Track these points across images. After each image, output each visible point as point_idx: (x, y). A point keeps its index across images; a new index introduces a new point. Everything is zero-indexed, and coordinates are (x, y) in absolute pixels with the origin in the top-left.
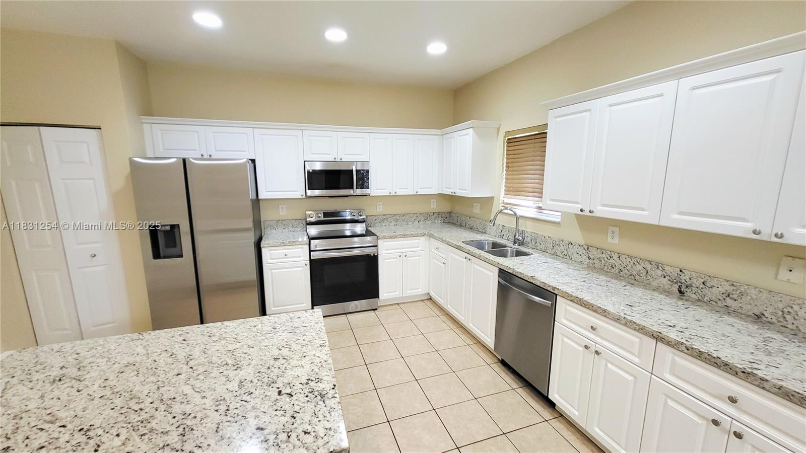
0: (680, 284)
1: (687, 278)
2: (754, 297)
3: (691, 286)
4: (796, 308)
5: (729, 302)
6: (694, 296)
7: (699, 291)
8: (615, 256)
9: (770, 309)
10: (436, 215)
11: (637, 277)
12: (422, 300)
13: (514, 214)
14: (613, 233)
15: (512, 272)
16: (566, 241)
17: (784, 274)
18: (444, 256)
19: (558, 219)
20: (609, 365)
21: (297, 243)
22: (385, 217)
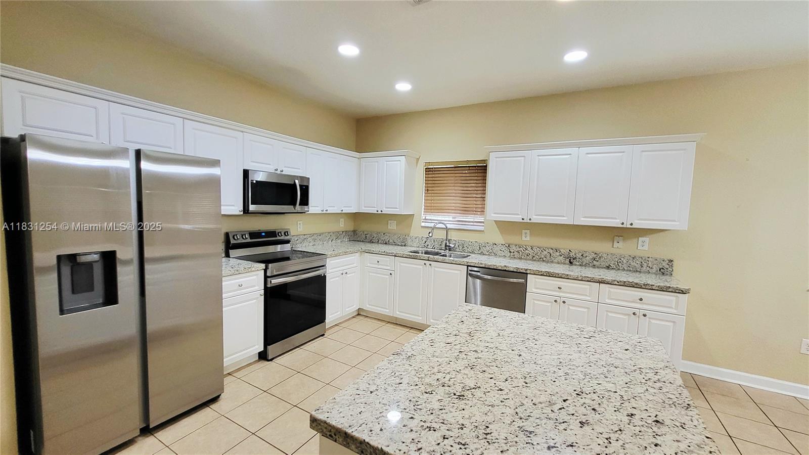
0: (570, 258)
1: (573, 254)
2: (606, 258)
3: (576, 258)
4: (622, 259)
5: (595, 262)
6: (578, 263)
7: (580, 260)
8: (529, 249)
9: (613, 262)
10: (344, 234)
11: (544, 259)
12: (353, 317)
13: (445, 227)
14: (526, 233)
15: (484, 266)
16: (491, 243)
17: (616, 245)
18: (389, 268)
19: (482, 228)
20: (571, 307)
21: (253, 269)
22: (306, 237)
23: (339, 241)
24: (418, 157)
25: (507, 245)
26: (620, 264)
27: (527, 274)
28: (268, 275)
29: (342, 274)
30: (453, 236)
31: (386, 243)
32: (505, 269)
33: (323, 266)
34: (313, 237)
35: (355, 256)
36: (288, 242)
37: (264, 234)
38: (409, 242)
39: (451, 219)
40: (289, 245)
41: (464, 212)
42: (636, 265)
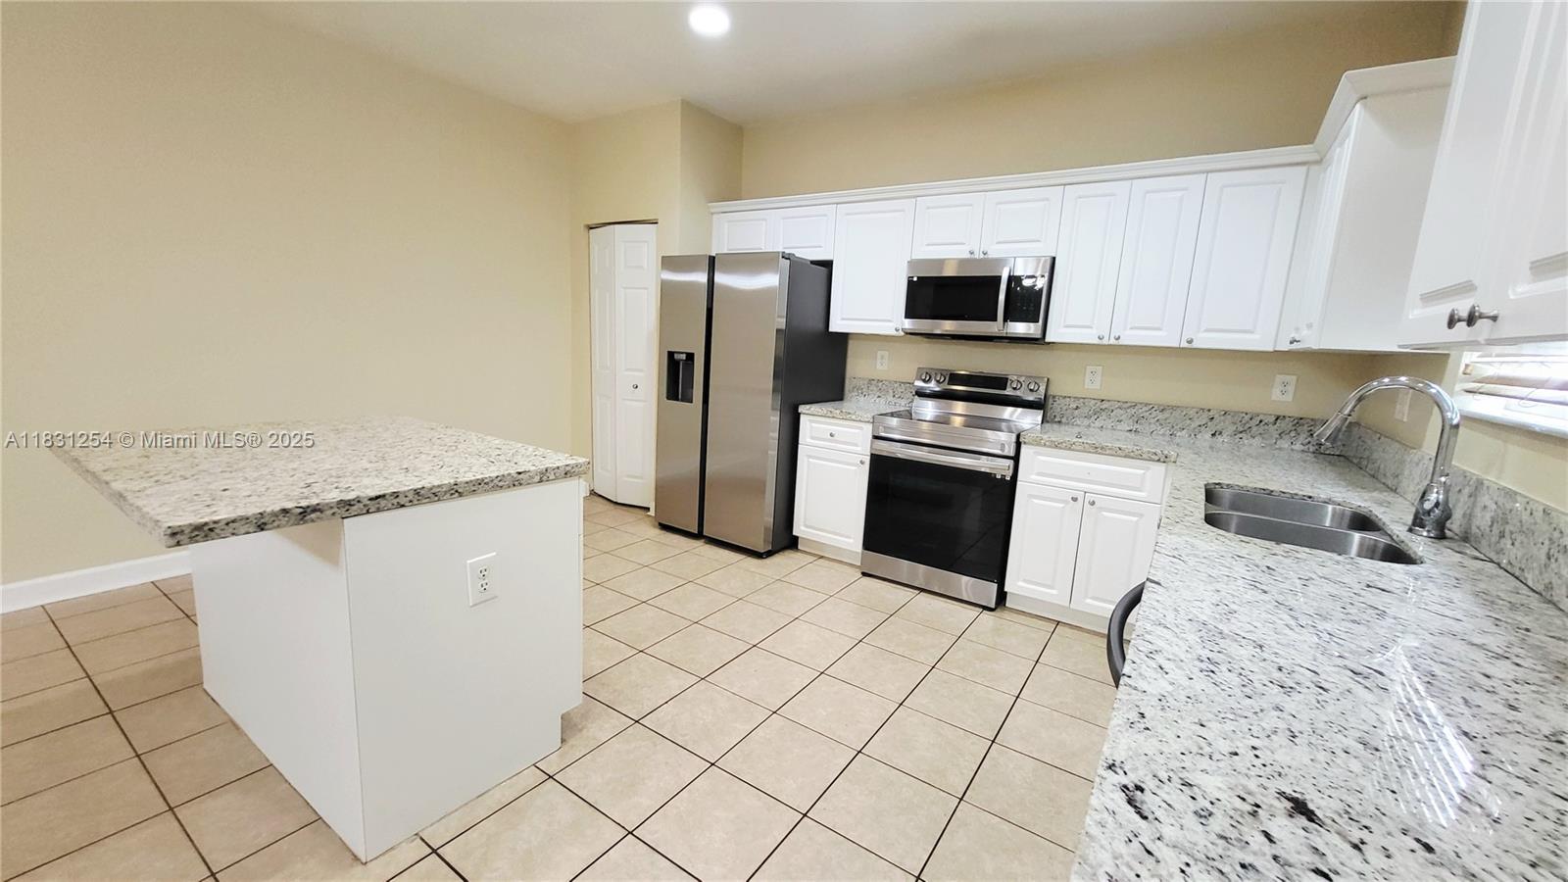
21: (853, 417)
22: (1105, 405)
29: (1075, 499)
35: (1144, 468)
40: (1038, 412)
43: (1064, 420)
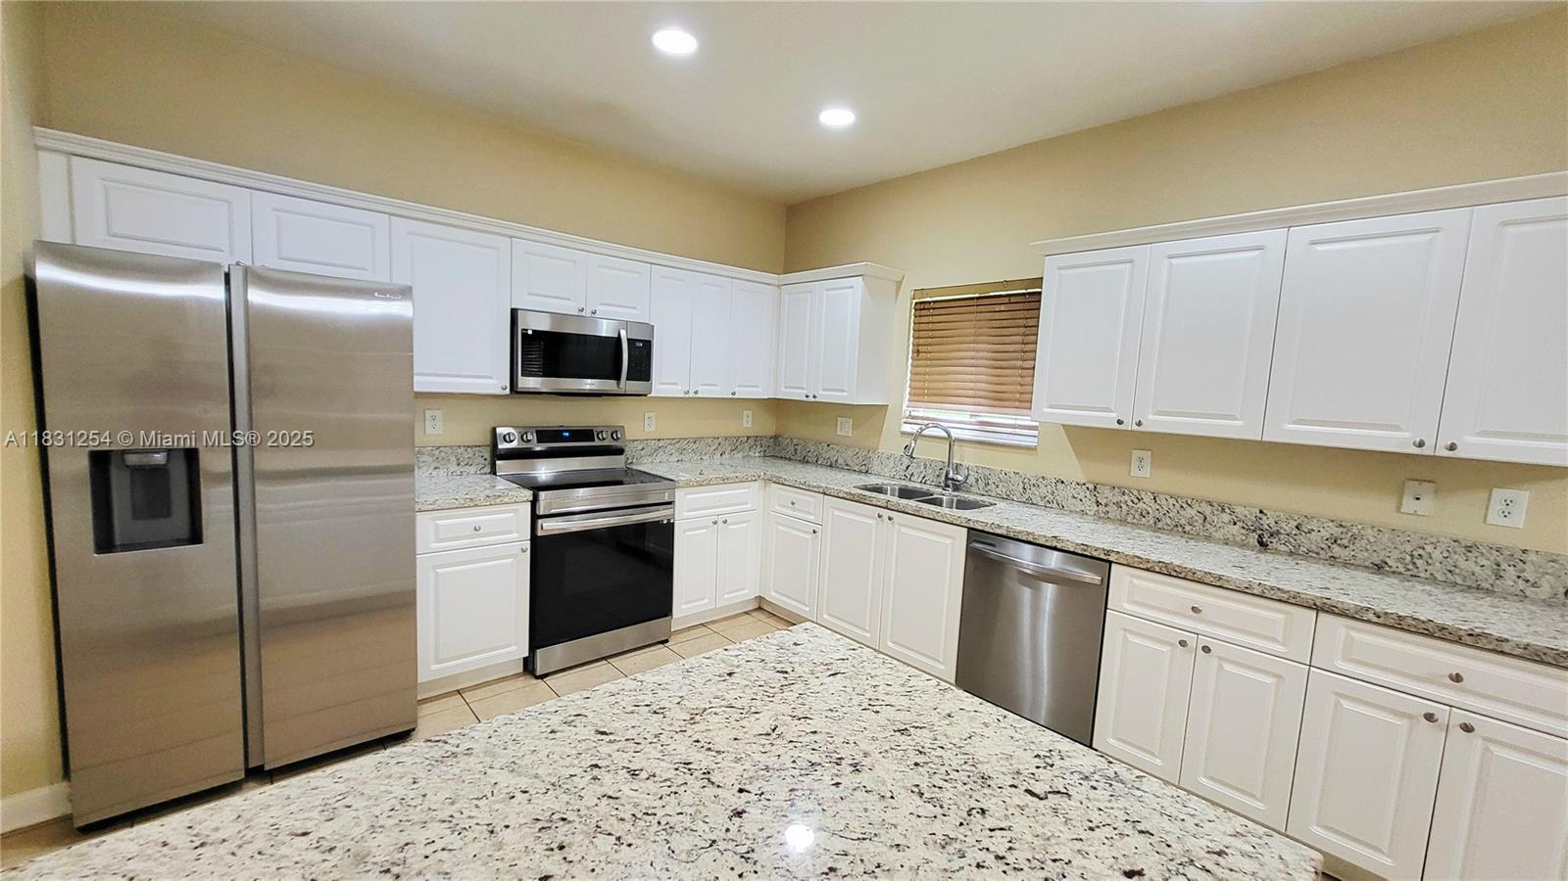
0: (1261, 532)
1: (1272, 522)
2: (1372, 540)
3: (1278, 533)
4: (1429, 548)
5: (1336, 550)
6: (1283, 548)
7: (1292, 540)
8: (1148, 498)
9: (1395, 554)
10: (751, 441)
11: (1187, 529)
12: (746, 613)
13: (946, 435)
14: (1141, 460)
15: (1005, 533)
16: (1052, 476)
17: (1409, 504)
18: (812, 518)
19: (1031, 442)
20: (1227, 667)
21: (506, 500)
22: (661, 444)
23: (740, 455)
24: (899, 280)
25: (1091, 487)
26: (1419, 562)
27: (1110, 562)
28: (541, 511)
29: (715, 523)
30: (967, 458)
31: (831, 466)
32: (1054, 544)
33: (670, 503)
34: (678, 446)
35: (748, 488)
36: (620, 451)
37: (567, 434)
38: (875, 467)
39: (967, 418)
40: (623, 457)
41: (996, 403)
42: (1477, 569)
43: (634, 460)
